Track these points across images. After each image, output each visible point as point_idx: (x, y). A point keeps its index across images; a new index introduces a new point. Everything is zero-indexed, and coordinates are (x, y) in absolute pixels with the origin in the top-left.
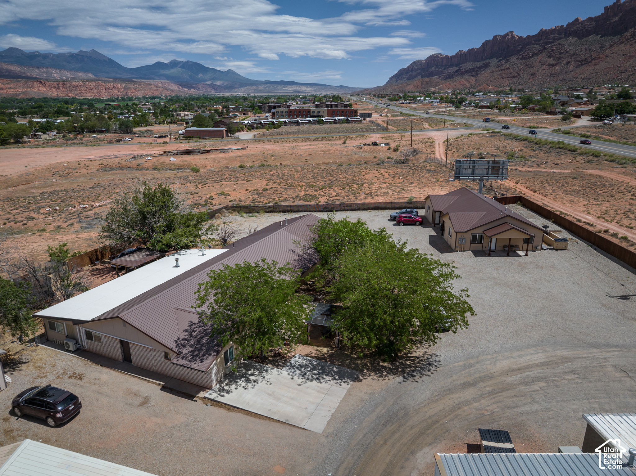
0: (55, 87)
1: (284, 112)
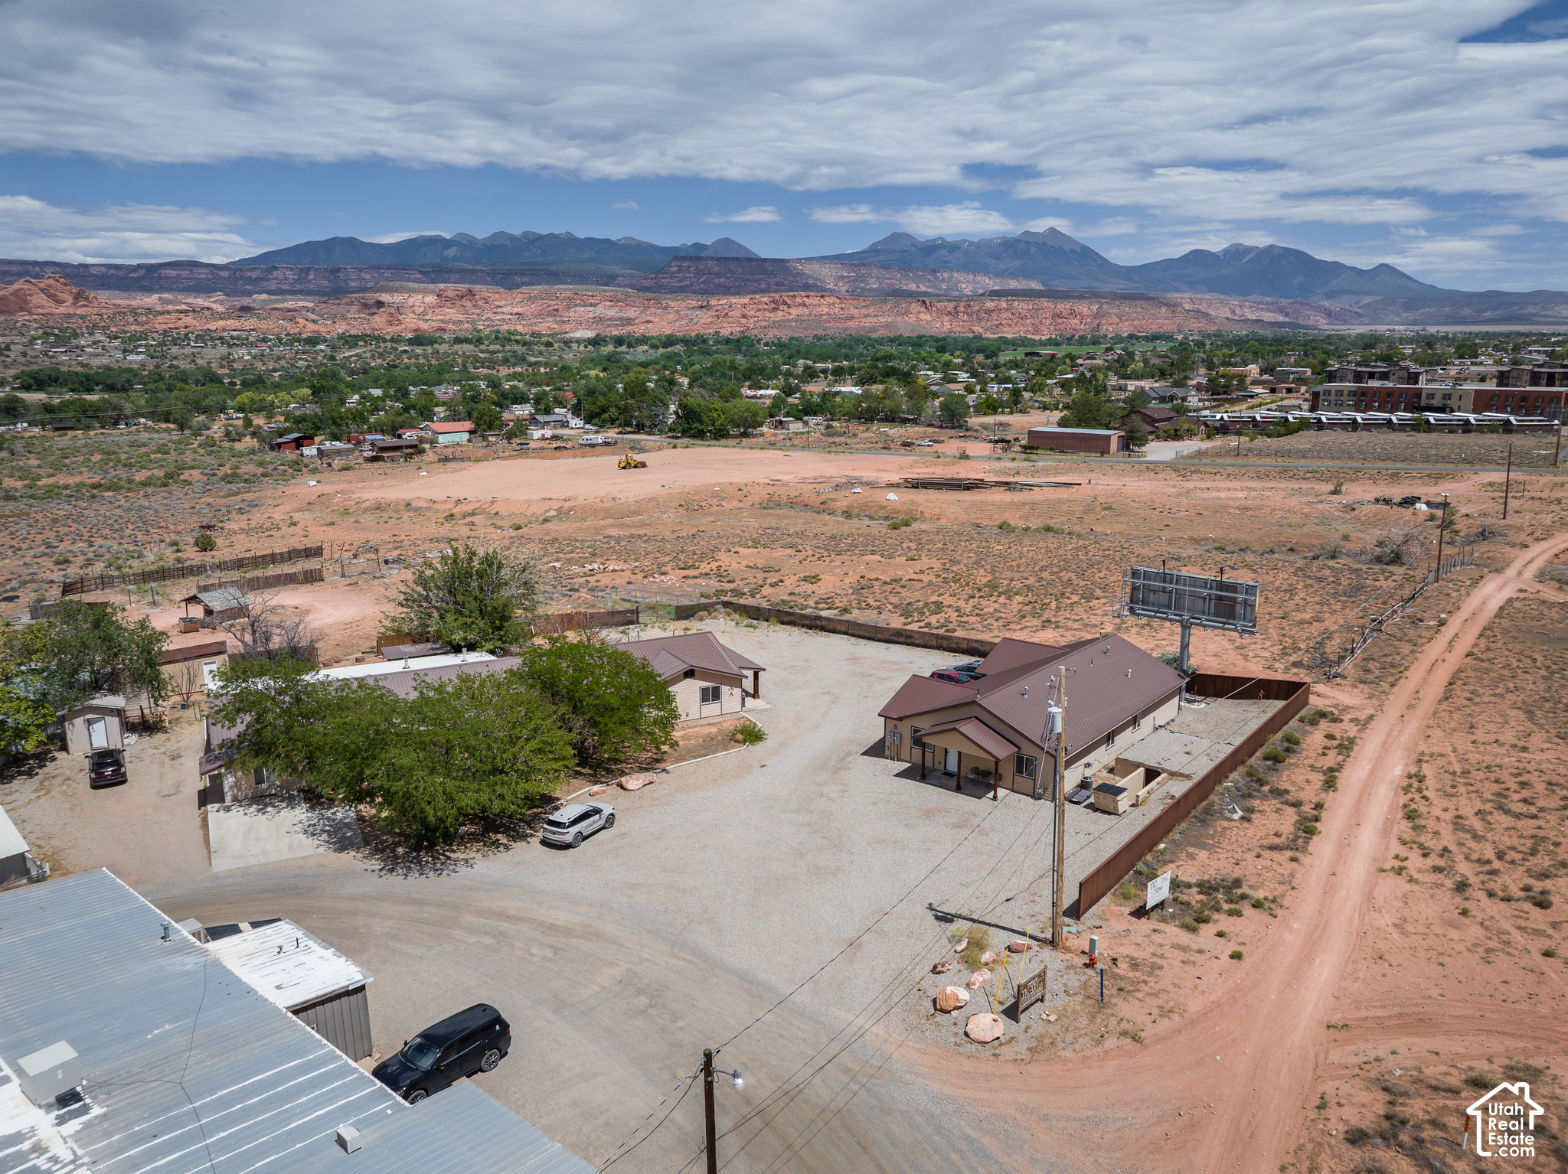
0: (950, 313)
1: (1345, 393)
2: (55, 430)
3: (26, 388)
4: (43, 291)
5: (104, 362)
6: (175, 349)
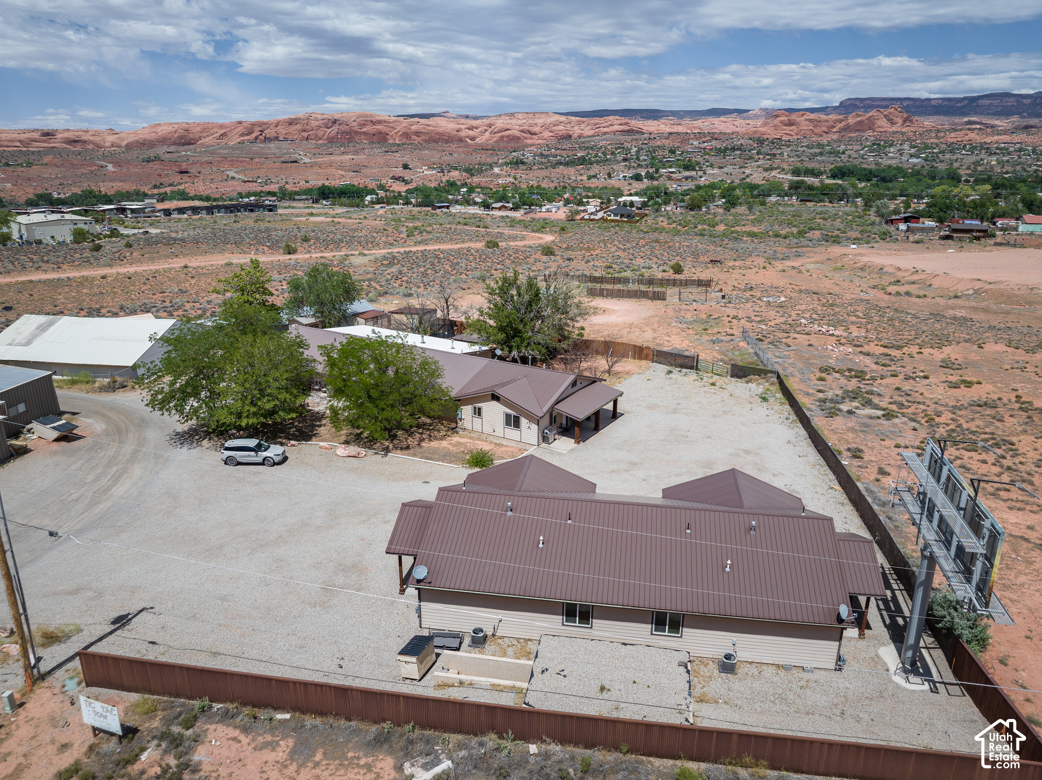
2: (801, 201)
3: (834, 177)
4: (885, 116)
5: (893, 162)
6: (948, 156)
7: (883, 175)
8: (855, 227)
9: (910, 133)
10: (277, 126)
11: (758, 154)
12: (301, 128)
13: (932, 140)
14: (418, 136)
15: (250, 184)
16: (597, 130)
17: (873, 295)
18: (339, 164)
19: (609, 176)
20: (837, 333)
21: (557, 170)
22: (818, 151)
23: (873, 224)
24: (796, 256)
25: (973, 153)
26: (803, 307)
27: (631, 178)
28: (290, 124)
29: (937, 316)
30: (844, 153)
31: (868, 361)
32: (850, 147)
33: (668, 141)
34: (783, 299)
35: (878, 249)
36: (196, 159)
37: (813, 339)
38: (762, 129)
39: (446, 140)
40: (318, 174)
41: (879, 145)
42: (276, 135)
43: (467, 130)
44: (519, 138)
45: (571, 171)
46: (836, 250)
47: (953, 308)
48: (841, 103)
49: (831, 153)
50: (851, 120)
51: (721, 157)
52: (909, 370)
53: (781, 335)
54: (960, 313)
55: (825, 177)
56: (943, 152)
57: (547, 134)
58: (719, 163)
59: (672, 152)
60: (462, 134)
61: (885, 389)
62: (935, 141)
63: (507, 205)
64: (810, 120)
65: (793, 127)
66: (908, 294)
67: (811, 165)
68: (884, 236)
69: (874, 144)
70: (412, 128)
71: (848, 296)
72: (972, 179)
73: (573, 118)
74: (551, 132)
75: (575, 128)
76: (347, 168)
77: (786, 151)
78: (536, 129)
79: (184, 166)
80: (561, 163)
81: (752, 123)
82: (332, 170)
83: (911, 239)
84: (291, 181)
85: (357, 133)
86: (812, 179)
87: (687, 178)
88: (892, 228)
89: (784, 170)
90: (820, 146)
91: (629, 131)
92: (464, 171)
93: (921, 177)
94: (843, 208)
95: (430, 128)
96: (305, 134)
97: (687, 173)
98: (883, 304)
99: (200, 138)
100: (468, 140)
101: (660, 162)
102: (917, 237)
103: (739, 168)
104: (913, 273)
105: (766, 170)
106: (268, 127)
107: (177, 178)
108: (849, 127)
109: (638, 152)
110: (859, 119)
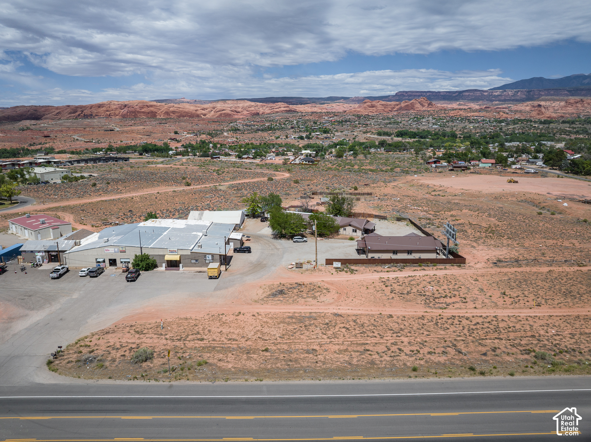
2: (386, 151)
3: (398, 136)
4: (419, 102)
5: (425, 128)
6: (450, 124)
7: (421, 135)
8: (414, 166)
9: (432, 111)
10: (91, 108)
11: (359, 124)
12: (105, 109)
13: (443, 115)
14: (174, 114)
15: (90, 143)
16: (272, 110)
17: (428, 196)
18: (137, 131)
19: (287, 137)
20: (420, 209)
21: (258, 134)
22: (388, 121)
23: (421, 164)
24: (394, 181)
25: (462, 122)
26: (406, 201)
27: (298, 138)
28: (99, 107)
29: (449, 202)
30: (401, 123)
31: (431, 216)
32: (403, 119)
33: (312, 117)
34: (399, 199)
35: (425, 176)
36: (51, 129)
37: (414, 211)
38: (358, 109)
39: (190, 116)
40: (127, 137)
41: (417, 118)
42: (91, 113)
43: (201, 110)
44: (230, 115)
45: (265, 134)
46: (409, 178)
47: (454, 200)
48: (396, 94)
49: (394, 123)
50: (403, 104)
51: (341, 126)
52: (442, 217)
53: (404, 210)
54: (456, 201)
55: (393, 136)
56: (448, 122)
57: (245, 112)
58: (340, 129)
59: (315, 123)
60: (199, 112)
61: (436, 222)
62: (444, 115)
63: (250, 156)
64: (382, 105)
65: (374, 108)
66: (439, 195)
67: (386, 130)
68: (427, 170)
69: (415, 117)
70: (170, 109)
71: (419, 197)
72: (462, 136)
73: (259, 104)
74: (247, 111)
75: (260, 109)
76: (143, 133)
77: (372, 122)
78: (240, 110)
79: (46, 133)
80: (259, 130)
81: (352, 106)
82: (134, 135)
83: (438, 171)
84: (112, 141)
85: (138, 112)
86: (387, 137)
87: (326, 138)
88: (429, 166)
89: (373, 133)
90: (388, 118)
91: (289, 110)
92: (207, 134)
93: (439, 136)
94: (406, 155)
95: (180, 109)
96: (108, 113)
97: (325, 135)
98: (431, 199)
99: (44, 115)
100: (202, 116)
101: (311, 129)
102: (440, 170)
103: (351, 132)
104: (440, 187)
105: (364, 133)
106: (86, 109)
107: (43, 140)
108: (402, 108)
109: (297, 123)
110: (406, 104)
